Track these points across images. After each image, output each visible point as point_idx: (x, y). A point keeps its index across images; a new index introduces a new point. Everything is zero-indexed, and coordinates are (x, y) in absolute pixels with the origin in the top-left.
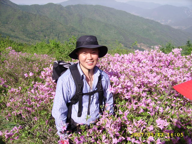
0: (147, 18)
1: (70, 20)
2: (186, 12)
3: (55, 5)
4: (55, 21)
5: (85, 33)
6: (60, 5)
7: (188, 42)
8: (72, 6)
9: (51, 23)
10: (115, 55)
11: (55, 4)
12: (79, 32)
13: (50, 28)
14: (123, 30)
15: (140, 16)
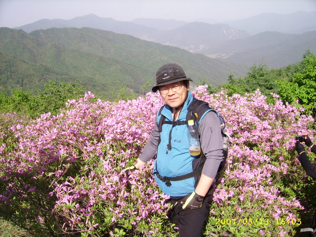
0: (167, 44)
1: (41, 55)
2: (225, 32)
3: (12, 31)
4: (15, 57)
5: (68, 75)
6: (21, 30)
8: (42, 30)
9: (8, 61)
10: (119, 102)
11: (12, 29)
12: (57, 74)
13: (5, 71)
14: (130, 66)
15: (155, 42)
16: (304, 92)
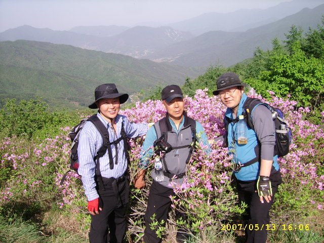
0: (110, 51)
7: (187, 80)
16: (276, 88)
